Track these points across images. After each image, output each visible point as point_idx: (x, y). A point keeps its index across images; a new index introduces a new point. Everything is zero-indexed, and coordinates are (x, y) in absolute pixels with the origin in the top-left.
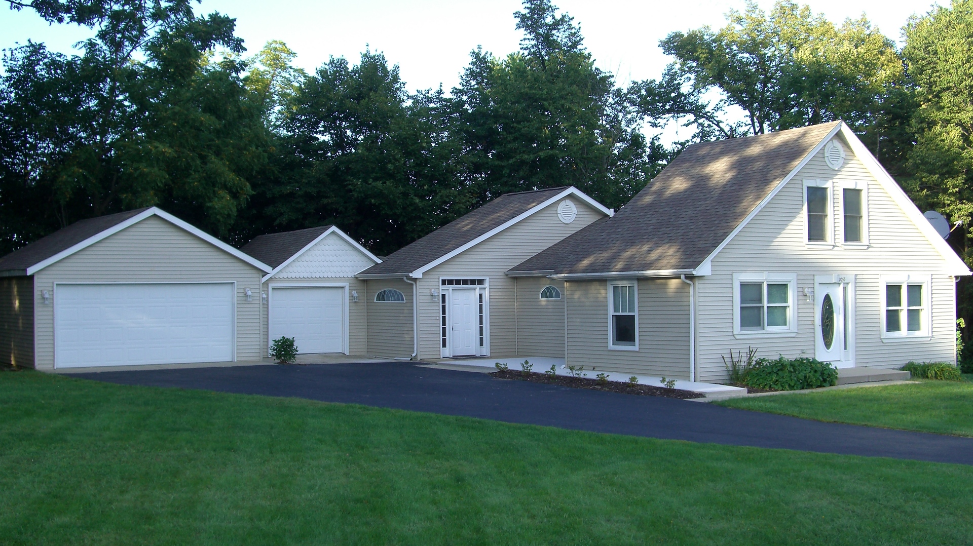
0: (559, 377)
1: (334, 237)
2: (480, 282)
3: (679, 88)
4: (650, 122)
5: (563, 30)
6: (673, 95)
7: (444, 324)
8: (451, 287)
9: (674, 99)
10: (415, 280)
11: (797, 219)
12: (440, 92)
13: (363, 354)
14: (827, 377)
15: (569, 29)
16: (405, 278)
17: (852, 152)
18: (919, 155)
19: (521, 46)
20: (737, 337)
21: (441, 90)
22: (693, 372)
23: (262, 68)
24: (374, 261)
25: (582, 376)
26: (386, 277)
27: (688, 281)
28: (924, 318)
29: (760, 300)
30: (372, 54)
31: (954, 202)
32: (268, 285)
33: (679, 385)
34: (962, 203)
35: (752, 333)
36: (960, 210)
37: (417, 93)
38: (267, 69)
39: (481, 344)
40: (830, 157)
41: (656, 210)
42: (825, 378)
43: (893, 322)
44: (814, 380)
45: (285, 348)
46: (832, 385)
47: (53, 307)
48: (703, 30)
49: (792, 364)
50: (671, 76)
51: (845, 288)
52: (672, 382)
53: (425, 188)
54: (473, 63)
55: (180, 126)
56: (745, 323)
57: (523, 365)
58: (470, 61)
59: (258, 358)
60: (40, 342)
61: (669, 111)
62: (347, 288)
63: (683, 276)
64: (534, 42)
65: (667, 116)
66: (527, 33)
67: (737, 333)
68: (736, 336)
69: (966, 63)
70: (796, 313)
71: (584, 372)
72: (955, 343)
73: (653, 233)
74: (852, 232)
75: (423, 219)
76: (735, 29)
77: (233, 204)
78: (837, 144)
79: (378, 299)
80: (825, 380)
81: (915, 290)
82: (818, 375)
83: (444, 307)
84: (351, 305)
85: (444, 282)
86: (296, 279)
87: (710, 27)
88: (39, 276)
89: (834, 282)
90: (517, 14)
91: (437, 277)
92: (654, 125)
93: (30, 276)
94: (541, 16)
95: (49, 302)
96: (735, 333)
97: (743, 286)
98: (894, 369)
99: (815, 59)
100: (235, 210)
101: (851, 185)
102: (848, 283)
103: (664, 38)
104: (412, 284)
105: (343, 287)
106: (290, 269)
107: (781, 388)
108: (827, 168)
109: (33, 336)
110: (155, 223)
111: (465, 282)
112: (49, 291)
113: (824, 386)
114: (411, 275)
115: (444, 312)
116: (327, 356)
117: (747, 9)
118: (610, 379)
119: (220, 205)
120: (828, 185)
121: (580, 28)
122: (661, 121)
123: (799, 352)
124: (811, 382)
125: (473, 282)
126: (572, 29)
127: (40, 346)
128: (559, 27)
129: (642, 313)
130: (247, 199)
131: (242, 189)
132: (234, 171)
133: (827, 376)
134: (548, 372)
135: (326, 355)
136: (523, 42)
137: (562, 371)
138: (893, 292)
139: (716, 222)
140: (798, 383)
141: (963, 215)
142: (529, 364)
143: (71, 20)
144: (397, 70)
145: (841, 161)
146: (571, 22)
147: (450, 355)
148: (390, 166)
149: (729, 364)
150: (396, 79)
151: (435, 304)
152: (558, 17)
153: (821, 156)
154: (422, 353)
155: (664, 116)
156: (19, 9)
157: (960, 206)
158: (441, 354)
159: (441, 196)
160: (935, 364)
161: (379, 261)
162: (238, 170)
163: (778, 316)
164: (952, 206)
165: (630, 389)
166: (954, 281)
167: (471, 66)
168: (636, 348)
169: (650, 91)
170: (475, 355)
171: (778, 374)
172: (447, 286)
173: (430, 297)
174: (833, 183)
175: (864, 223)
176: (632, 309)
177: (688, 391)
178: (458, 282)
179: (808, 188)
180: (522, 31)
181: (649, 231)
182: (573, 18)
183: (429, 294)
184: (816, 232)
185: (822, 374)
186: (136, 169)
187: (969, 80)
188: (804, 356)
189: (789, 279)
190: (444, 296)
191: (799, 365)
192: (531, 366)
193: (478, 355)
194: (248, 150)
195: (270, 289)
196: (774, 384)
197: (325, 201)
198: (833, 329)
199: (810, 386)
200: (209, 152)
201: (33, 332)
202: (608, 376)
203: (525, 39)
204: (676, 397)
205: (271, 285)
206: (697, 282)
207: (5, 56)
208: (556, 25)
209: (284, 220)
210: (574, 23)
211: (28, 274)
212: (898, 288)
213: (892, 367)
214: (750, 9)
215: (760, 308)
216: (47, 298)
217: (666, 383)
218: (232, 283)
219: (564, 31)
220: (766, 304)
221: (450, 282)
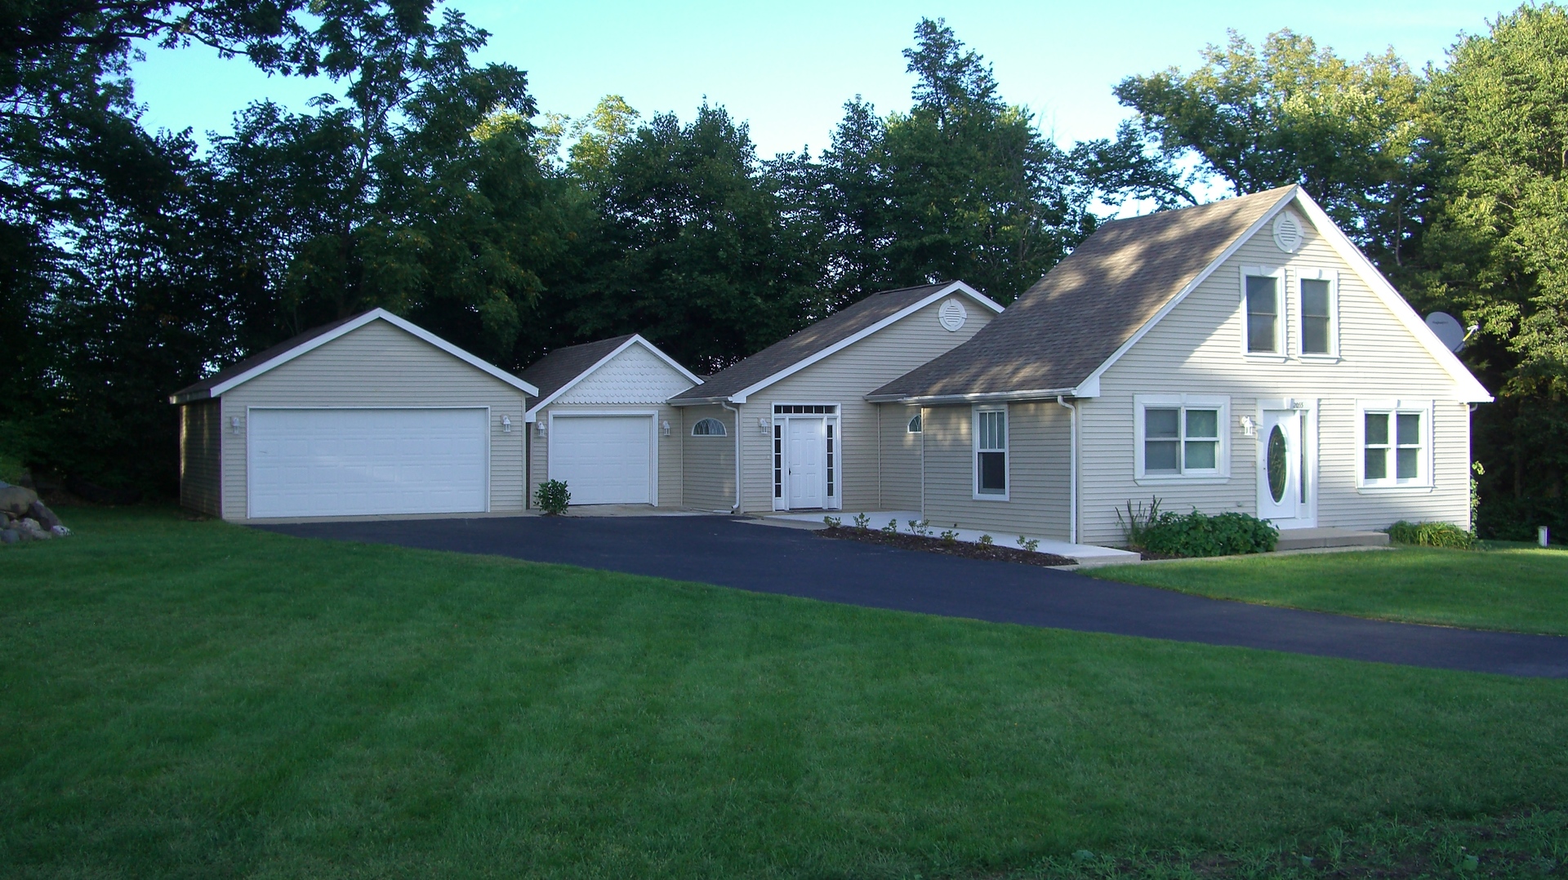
0: (900, 536)
1: (637, 350)
2: (830, 409)
3: (1140, 152)
4: (1101, 197)
5: (969, 72)
6: (1133, 160)
7: (778, 464)
8: (788, 416)
9: (1133, 166)
10: (737, 406)
11: (1229, 321)
12: (806, 157)
13: (677, 505)
14: (1263, 540)
15: (976, 71)
16: (723, 404)
17: (1315, 229)
18: (1438, 236)
19: (914, 95)
20: (1140, 483)
21: (807, 154)
22: (1074, 529)
23: (595, 132)
24: (693, 382)
25: (927, 534)
26: (700, 402)
27: (1067, 405)
28: (1422, 460)
29: (1175, 433)
30: (710, 109)
31: (1491, 302)
32: (548, 412)
33: (1044, 547)
34: (1501, 305)
35: (1162, 477)
36: (1499, 313)
37: (776, 159)
38: (601, 133)
39: (830, 492)
40: (1280, 236)
41: (1047, 310)
42: (1259, 540)
43: (1374, 465)
44: (1241, 543)
45: (555, 495)
46: (1270, 551)
47: (246, 439)
48: (1169, 73)
49: (1211, 522)
50: (1129, 134)
51: (1302, 419)
52: (1032, 544)
53: (770, 284)
54: (848, 119)
55: (440, 204)
56: (1152, 463)
57: (856, 520)
58: (845, 116)
59: (520, 508)
60: (229, 484)
61: (1128, 183)
62: (656, 418)
63: (1060, 399)
64: (930, 90)
65: (1125, 189)
66: (923, 77)
67: (1140, 478)
68: (1138, 482)
69: (1505, 109)
70: (1229, 452)
71: (930, 529)
72: (1468, 495)
73: (1035, 341)
74: (1314, 338)
75: (767, 325)
76: (1215, 72)
77: (512, 307)
78: (1291, 216)
79: (696, 432)
80: (1258, 544)
81: (1408, 423)
82: (1248, 536)
83: (778, 443)
84: (661, 439)
85: (778, 409)
86: (586, 405)
87: (1179, 68)
88: (228, 398)
89: (1286, 408)
90: (907, 53)
91: (768, 402)
92: (1108, 202)
93: (214, 398)
94: (942, 55)
95: (241, 432)
96: (1136, 478)
97: (1150, 412)
98: (1375, 531)
99: (1311, 109)
100: (515, 314)
101: (1312, 275)
102: (1307, 411)
103: (1118, 83)
104: (734, 412)
105: (650, 416)
106: (575, 392)
107: (1193, 554)
108: (1276, 250)
109: (220, 476)
110: (380, 329)
111: (809, 409)
112: (240, 418)
113: (1257, 552)
114: (730, 399)
115: (778, 449)
116: (625, 508)
117: (1230, 44)
118: (959, 538)
119: (495, 310)
120: (1278, 273)
121: (991, 71)
122: (1117, 197)
123: (1233, 505)
124: (1236, 545)
125: (819, 409)
126: (981, 71)
127: (228, 489)
128: (964, 69)
129: (1013, 449)
130: (538, 298)
131: (529, 284)
132: (518, 263)
133: (1261, 538)
134: (886, 528)
135: (626, 506)
136: (916, 90)
137: (903, 528)
138: (1375, 425)
139: (1114, 325)
140: (1218, 546)
141: (1503, 321)
142: (865, 519)
143: (300, 72)
144: (746, 129)
145: (1298, 241)
146: (980, 62)
147: (786, 507)
148: (721, 253)
149: (1127, 521)
150: (744, 140)
151: (764, 439)
152: (962, 55)
153: (1268, 233)
154: (746, 504)
155: (1120, 190)
156: (229, 56)
157: (1498, 308)
158: (773, 506)
159: (792, 295)
160: (1431, 525)
161: (700, 382)
162: (525, 262)
163: (1203, 454)
164: (1487, 308)
165: (982, 552)
166: (1468, 409)
167: (845, 123)
168: (1006, 497)
169: (1102, 155)
170: (821, 508)
171: (1189, 534)
172: (782, 415)
173: (758, 430)
174: (1286, 271)
175: (1332, 327)
176: (1001, 445)
177: (1054, 556)
178: (798, 409)
179: (1249, 278)
180: (916, 73)
181: (1033, 337)
182: (982, 57)
183: (756, 425)
184: (1260, 339)
185: (1255, 535)
186: (381, 265)
187: (1509, 133)
188: (1240, 511)
189: (1218, 403)
190: (778, 428)
191: (1223, 523)
192: (867, 521)
193: (826, 508)
194: (538, 235)
195: (551, 418)
196: (1184, 548)
197: (640, 304)
198: (1285, 473)
199: (1235, 551)
200: (484, 240)
201: (219, 471)
202: (957, 534)
203: (919, 86)
204: (1034, 564)
205: (552, 413)
206: (1080, 406)
207: (236, 120)
208: (959, 67)
209: (587, 330)
210: (983, 64)
211: (212, 396)
212: (1384, 418)
213: (1373, 528)
214: (1235, 44)
215: (1175, 443)
216: (236, 427)
217: (1024, 544)
218: (485, 408)
219: (970, 75)
220: (1183, 438)
221: (787, 409)
